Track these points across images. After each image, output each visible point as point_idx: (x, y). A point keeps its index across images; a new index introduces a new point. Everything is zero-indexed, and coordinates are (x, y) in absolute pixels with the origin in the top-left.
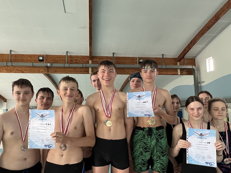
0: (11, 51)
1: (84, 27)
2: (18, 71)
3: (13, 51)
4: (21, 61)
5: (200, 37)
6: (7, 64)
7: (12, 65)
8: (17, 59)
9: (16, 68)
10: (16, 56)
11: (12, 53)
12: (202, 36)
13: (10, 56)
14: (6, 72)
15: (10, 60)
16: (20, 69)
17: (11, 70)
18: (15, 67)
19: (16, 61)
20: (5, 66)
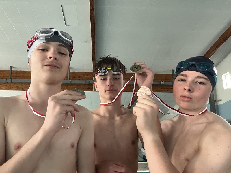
0: (11, 67)
1: (87, 41)
2: (18, 88)
3: (13, 67)
4: (22, 78)
5: (215, 50)
6: (6, 81)
7: (12, 82)
8: (18, 75)
9: (16, 85)
10: (17, 72)
11: (13, 69)
12: (216, 49)
13: (10, 72)
14: (6, 90)
15: (10, 77)
16: (20, 86)
17: (10, 87)
18: (15, 83)
19: (16, 77)
20: (4, 83)
